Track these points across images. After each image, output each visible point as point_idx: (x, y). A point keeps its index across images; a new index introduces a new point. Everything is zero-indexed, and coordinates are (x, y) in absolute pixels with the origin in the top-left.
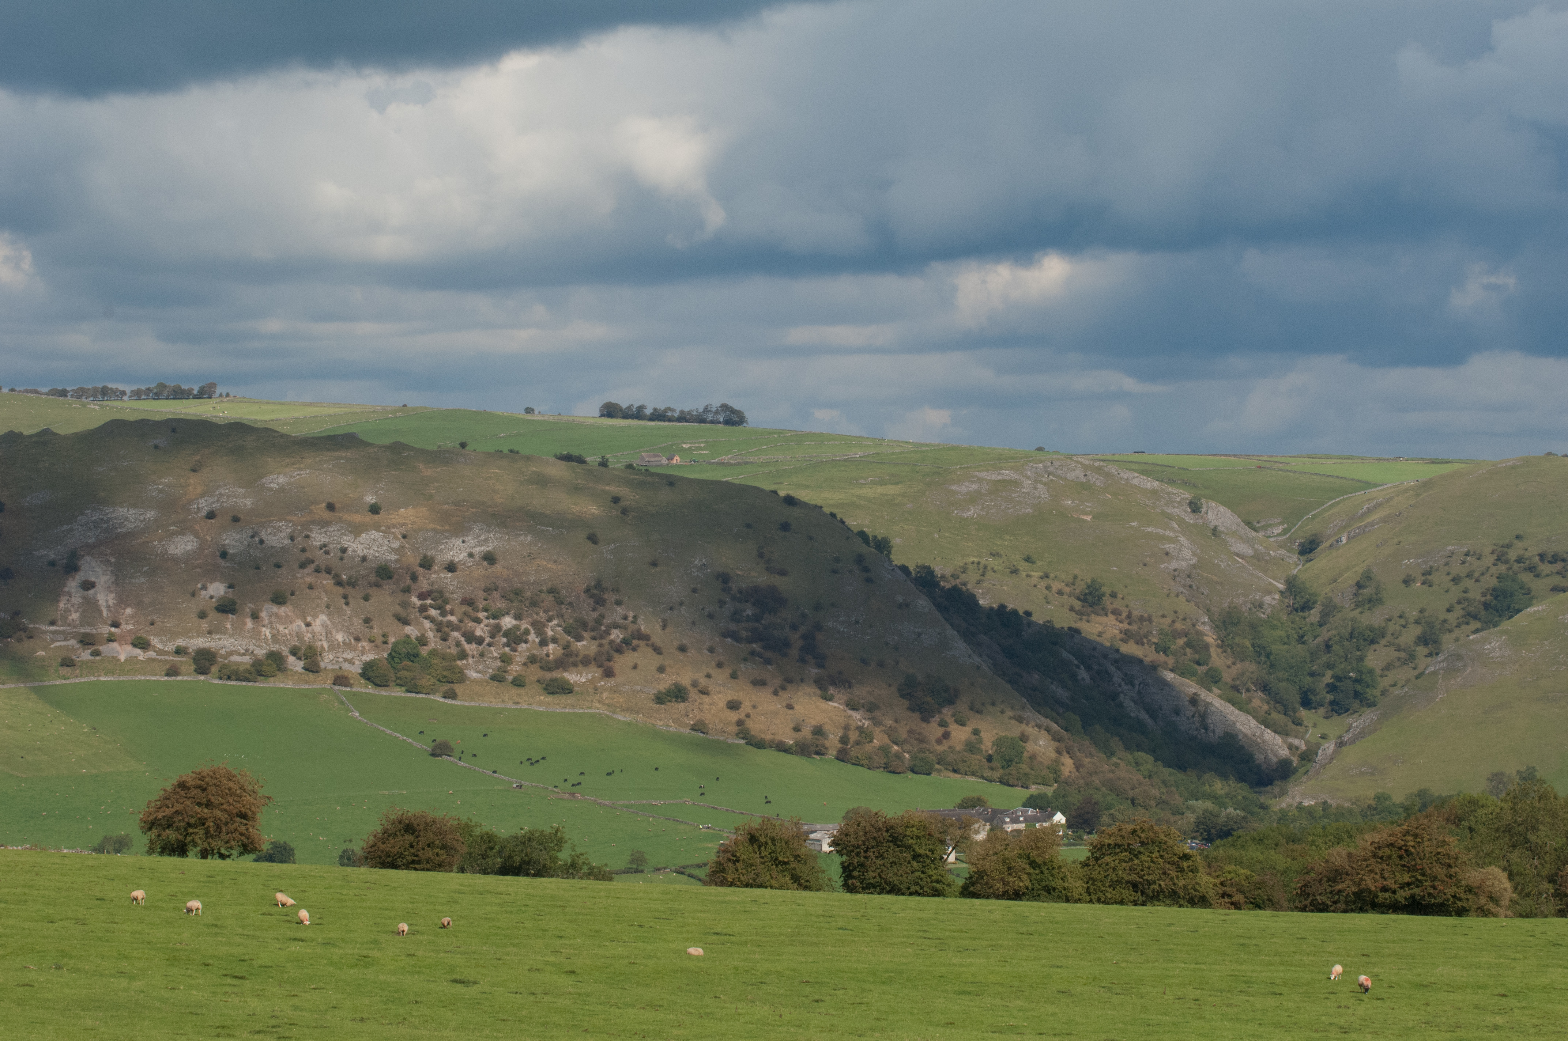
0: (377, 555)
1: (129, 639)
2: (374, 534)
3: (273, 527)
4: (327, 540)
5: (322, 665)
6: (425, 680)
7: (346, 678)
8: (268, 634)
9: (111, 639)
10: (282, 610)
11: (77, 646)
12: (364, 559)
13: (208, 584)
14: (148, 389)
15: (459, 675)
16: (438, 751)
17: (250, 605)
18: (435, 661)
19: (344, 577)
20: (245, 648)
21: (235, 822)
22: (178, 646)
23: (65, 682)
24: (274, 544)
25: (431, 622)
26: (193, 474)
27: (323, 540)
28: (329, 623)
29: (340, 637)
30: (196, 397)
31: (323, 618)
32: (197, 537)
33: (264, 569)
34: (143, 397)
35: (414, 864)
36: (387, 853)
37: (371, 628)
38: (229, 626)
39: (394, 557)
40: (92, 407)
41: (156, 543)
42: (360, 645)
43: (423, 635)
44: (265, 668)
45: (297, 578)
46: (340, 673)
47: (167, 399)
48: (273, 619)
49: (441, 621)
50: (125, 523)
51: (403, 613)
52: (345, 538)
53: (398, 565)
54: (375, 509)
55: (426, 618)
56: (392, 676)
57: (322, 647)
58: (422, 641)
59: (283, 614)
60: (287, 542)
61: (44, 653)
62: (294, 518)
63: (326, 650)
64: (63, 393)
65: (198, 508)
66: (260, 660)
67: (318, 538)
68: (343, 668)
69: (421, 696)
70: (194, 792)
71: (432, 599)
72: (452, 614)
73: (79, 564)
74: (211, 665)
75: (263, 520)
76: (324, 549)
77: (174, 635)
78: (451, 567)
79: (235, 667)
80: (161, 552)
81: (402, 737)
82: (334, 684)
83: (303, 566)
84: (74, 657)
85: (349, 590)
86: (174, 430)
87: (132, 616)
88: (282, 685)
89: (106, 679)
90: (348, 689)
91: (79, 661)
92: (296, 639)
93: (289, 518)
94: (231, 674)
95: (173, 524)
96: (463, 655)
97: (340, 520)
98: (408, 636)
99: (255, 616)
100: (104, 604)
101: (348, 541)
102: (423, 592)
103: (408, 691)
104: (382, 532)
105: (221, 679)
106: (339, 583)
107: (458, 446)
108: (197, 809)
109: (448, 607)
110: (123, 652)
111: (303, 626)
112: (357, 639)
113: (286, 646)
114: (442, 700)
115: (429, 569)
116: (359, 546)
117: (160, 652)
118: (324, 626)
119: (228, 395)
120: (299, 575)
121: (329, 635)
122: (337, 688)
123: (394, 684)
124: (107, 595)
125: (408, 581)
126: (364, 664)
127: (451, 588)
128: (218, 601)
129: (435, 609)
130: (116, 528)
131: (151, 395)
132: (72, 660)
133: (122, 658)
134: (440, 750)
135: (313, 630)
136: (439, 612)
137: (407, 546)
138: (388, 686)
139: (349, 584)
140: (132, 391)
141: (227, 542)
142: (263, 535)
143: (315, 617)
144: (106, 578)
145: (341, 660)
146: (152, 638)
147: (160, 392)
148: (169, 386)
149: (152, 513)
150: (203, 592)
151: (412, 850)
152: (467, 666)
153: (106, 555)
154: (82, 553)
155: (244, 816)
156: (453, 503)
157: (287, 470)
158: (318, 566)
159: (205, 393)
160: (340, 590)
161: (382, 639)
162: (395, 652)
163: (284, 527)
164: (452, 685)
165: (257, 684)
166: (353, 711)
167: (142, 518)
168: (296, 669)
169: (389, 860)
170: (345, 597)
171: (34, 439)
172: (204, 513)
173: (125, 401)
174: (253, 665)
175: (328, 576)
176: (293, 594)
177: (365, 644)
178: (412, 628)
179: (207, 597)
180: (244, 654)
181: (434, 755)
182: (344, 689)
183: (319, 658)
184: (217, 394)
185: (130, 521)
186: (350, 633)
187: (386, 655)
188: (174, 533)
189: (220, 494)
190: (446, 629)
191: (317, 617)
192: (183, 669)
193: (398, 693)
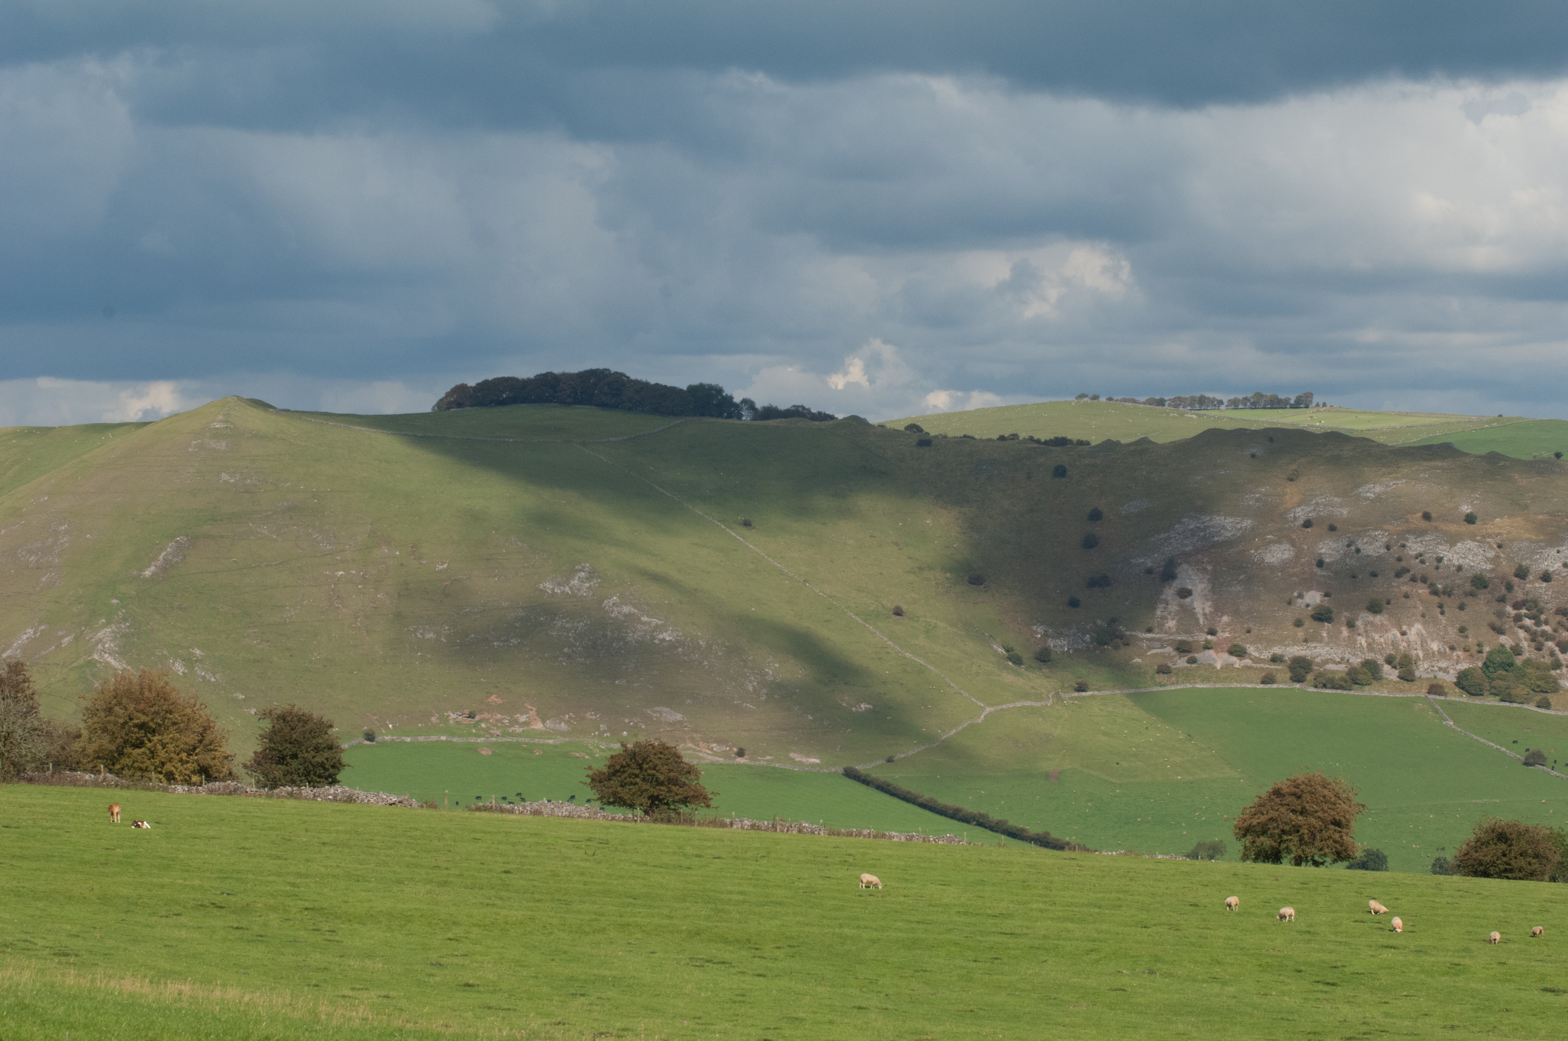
0: (1472, 564)
1: (1226, 647)
2: (1470, 544)
3: (1370, 536)
4: (1422, 550)
5: (1417, 674)
6: (1518, 690)
7: (1441, 687)
8: (1363, 642)
9: (1207, 647)
10: (1378, 619)
11: (1174, 653)
12: (1459, 568)
13: (1305, 593)
14: (1246, 399)
15: (1553, 684)
16: (1531, 761)
17: (1346, 613)
18: (1529, 671)
19: (1440, 586)
20: (1340, 656)
21: (1329, 829)
22: (1274, 654)
23: (1161, 689)
24: (1370, 553)
25: (1526, 631)
26: (1289, 483)
27: (1418, 549)
28: (1424, 632)
29: (1435, 646)
30: (1293, 407)
31: (1418, 627)
32: (1293, 545)
33: (1360, 577)
34: (1240, 406)
35: (1506, 873)
36: (1480, 861)
37: (1467, 637)
38: (1325, 635)
39: (1489, 566)
40: (1190, 416)
41: (1253, 551)
42: (1455, 654)
43: (1517, 645)
44: (1360, 677)
45: (1393, 586)
46: (1434, 682)
47: (1264, 408)
48: (1369, 628)
49: (1536, 630)
50: (1222, 531)
51: (1498, 623)
52: (1441, 547)
53: (1494, 575)
54: (1470, 519)
55: (1521, 627)
56: (1487, 686)
57: (1417, 655)
58: (1517, 650)
59: (1379, 623)
60: (1383, 551)
61: (1140, 660)
62: (1390, 527)
63: (1421, 658)
64: (1161, 402)
65: (1295, 517)
66: (1356, 669)
67: (1414, 547)
68: (1438, 677)
69: (1515, 705)
70: (1288, 799)
71: (1527, 609)
72: (1546, 623)
73: (1177, 571)
74: (1307, 673)
75: (1360, 529)
76: (1420, 558)
77: (1270, 643)
78: (1546, 577)
79: (1331, 676)
80: (1258, 560)
81: (1495, 746)
82: (1429, 693)
83: (1398, 575)
84: (1170, 665)
85: (1445, 599)
86: (1271, 440)
87: (1228, 624)
88: (1377, 694)
89: (1202, 686)
90: (1442, 698)
91: (1175, 669)
92: (1391, 647)
93: (1386, 527)
94: (1326, 682)
95: (1270, 533)
96: (1557, 665)
97: (1436, 529)
98: (1502, 646)
99: (1351, 625)
100: (1201, 612)
101: (1443, 551)
102: (1517, 602)
103: (1502, 700)
104: (1478, 541)
105: (1316, 687)
106: (1435, 593)
107: (1553, 457)
108: (1293, 817)
109: (1543, 617)
110: (1220, 659)
111: (1399, 635)
112: (1452, 648)
113: (1381, 654)
114: (1536, 709)
115: (1524, 579)
116: (1455, 555)
117: (1256, 660)
118: (1419, 634)
119: (1324, 405)
120: (1394, 584)
121: (1424, 644)
122: (1431, 696)
123: (1488, 693)
124: (1203, 603)
125: (1504, 591)
126: (1458, 673)
127: (1546, 598)
128: (1314, 609)
129: (1530, 618)
130: (1213, 536)
131: (1248, 404)
132: (1168, 667)
133: (1218, 666)
134: (1533, 759)
135: (1408, 638)
136: (1533, 621)
137: (1502, 555)
138: (1482, 695)
139: (1444, 593)
140: (1229, 401)
141: (1323, 551)
142: (1360, 544)
143: (1410, 625)
144: (1202, 586)
145: (1436, 668)
146: (1248, 646)
147: (1258, 402)
148: (1266, 396)
149: (1249, 522)
150: (1299, 601)
151: (1505, 859)
152: (1561, 676)
153: (1203, 563)
154: (1179, 561)
155: (1337, 823)
156: (1547, 513)
157: (1383, 479)
158: (1413, 575)
159: (1302, 402)
160: (1436, 599)
161: (1477, 648)
162: (1490, 661)
163: (1380, 536)
164: (1545, 695)
165: (1352, 692)
166: (1447, 720)
167: (1239, 526)
168: (1391, 677)
169: (1482, 868)
170: (1441, 606)
171: (1131, 448)
172: (1301, 522)
173: (1222, 411)
174: (1348, 674)
175: (1423, 585)
176: (1388, 603)
177: (1460, 653)
178: (1506, 637)
179: (1303, 606)
180: (1339, 663)
181: (1526, 764)
182: (1438, 697)
183: (1414, 667)
184: (1314, 404)
185: (1226, 530)
186: (1445, 642)
187: (1480, 664)
188: (1271, 542)
189: (1317, 503)
190: (1540, 639)
191: (1413, 626)
192: (1279, 677)
193: (1492, 702)
